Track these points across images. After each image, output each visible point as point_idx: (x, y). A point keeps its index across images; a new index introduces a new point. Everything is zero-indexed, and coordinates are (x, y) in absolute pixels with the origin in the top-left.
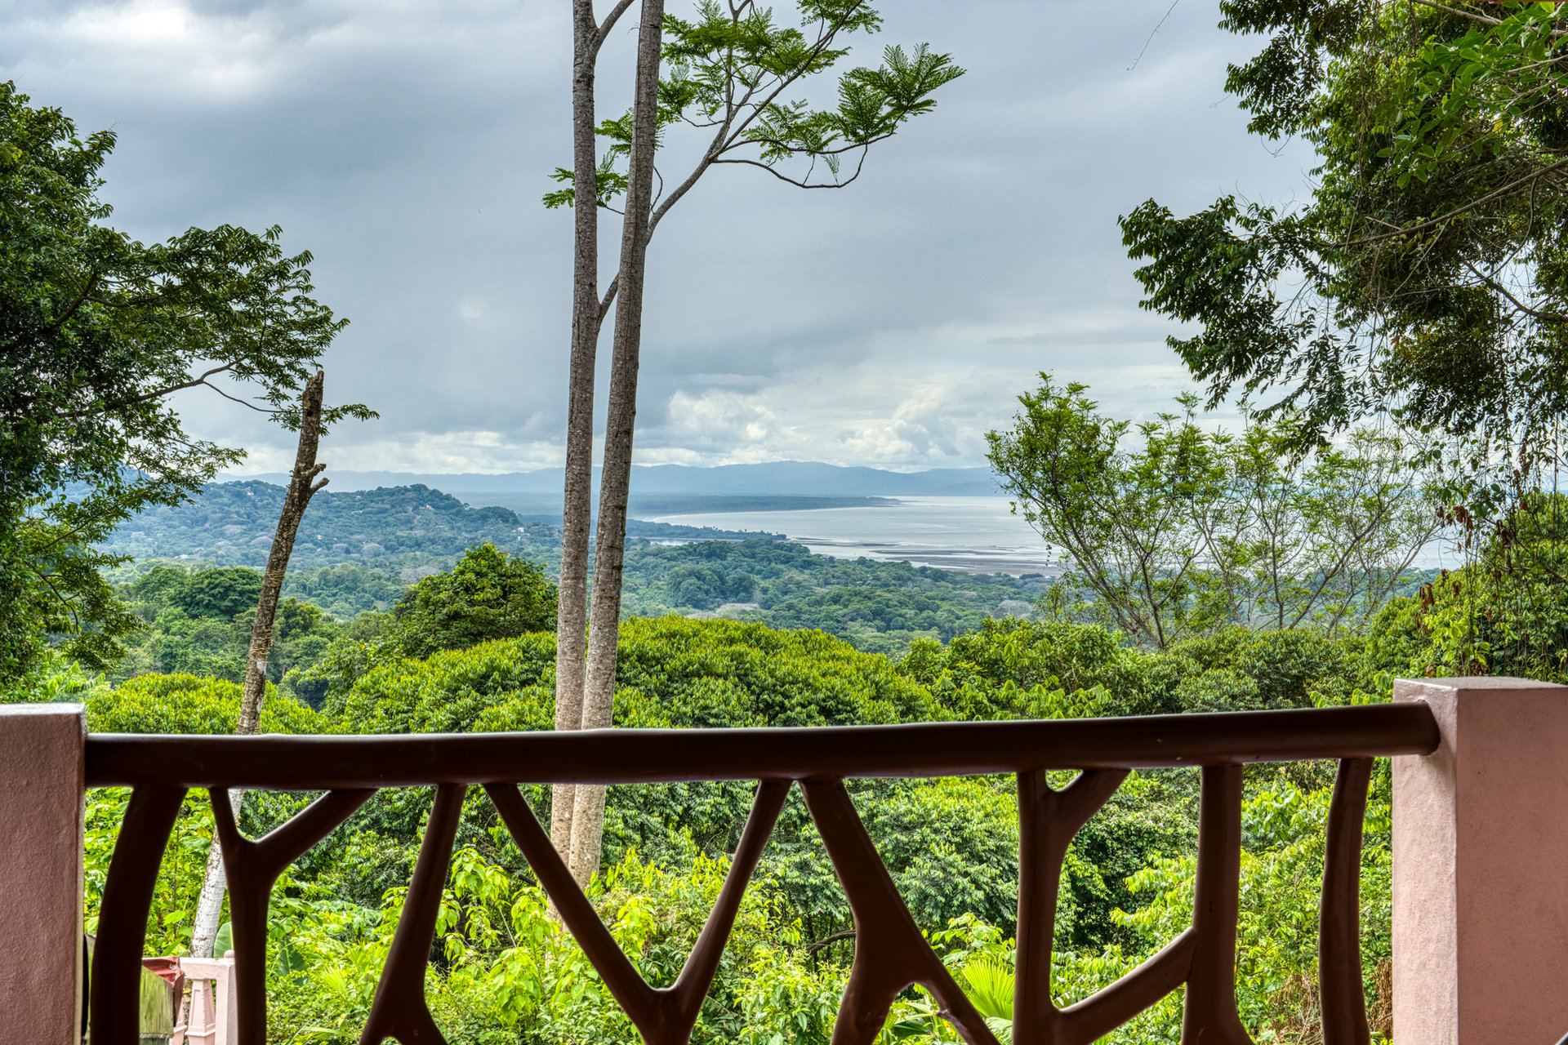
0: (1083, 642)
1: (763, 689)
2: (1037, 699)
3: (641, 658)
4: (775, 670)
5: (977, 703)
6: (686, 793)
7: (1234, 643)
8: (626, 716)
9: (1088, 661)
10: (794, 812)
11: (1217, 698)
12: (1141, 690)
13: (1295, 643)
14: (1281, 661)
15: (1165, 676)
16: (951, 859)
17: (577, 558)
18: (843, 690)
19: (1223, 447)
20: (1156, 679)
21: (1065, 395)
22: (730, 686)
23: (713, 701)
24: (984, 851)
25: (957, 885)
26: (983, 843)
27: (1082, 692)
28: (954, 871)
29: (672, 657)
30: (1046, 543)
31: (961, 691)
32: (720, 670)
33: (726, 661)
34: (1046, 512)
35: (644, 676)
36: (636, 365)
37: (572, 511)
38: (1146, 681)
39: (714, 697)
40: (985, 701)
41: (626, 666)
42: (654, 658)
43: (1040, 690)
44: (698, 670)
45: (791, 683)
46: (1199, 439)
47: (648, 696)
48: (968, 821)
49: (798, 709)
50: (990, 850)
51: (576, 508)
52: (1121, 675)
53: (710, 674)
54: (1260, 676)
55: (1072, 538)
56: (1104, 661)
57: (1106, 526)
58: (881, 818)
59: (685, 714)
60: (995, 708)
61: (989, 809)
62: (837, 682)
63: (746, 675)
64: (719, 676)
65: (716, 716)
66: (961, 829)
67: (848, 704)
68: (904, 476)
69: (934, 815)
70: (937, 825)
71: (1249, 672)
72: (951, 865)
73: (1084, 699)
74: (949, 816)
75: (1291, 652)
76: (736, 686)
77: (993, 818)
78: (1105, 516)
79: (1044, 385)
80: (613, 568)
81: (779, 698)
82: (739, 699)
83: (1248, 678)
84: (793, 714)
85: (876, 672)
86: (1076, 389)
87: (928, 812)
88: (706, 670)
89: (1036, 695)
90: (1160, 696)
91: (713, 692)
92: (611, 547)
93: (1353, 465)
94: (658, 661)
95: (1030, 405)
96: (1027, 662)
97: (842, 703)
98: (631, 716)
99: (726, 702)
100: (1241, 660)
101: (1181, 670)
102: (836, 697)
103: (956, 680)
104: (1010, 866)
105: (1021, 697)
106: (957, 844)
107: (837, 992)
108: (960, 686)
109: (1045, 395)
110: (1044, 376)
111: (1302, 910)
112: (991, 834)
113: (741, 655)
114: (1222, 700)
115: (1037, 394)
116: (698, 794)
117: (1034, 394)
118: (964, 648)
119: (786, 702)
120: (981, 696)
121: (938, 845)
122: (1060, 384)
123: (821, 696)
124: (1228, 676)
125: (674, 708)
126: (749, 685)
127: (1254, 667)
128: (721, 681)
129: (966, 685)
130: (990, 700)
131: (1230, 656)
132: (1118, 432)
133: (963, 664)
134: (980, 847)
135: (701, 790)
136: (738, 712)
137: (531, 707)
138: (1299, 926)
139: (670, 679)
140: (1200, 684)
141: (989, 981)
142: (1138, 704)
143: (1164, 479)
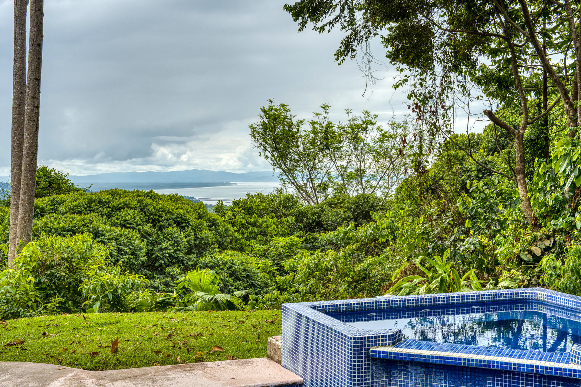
0: (285, 201)
1: (151, 214)
2: (266, 222)
3: (100, 202)
4: (155, 206)
5: (243, 224)
6: (116, 254)
7: (343, 200)
8: (91, 223)
9: (287, 208)
10: (163, 262)
11: (337, 220)
12: (308, 219)
13: (367, 199)
14: (362, 205)
15: (317, 213)
16: (227, 279)
17: (19, 105)
18: (184, 214)
19: (342, 131)
20: (313, 214)
21: (279, 108)
22: (136, 212)
23: (129, 218)
24: (241, 277)
25: (230, 290)
26: (241, 274)
27: (284, 219)
28: (228, 284)
29: (113, 202)
30: (272, 167)
31: (236, 219)
32: (132, 206)
33: (136, 203)
34: (273, 155)
35: (101, 209)
36: (42, 14)
37: (17, 84)
38: (309, 215)
39: (129, 216)
40: (245, 223)
41: (93, 205)
42: (105, 202)
43: (267, 218)
44: (123, 206)
45: (162, 211)
46: (332, 127)
47: (102, 216)
48: (234, 264)
49: (165, 221)
50: (243, 277)
51: (18, 83)
52: (300, 213)
53: (128, 207)
54: (354, 211)
55: (283, 165)
56: (293, 208)
57: (297, 161)
58: (199, 265)
59: (117, 223)
60: (249, 226)
61: (244, 260)
62: (181, 211)
63: (144, 208)
64: (131, 208)
65: (130, 224)
66: (231, 267)
67: (187, 220)
68: (238, 174)
69: (221, 262)
70: (222, 266)
71: (349, 210)
72: (227, 282)
73: (285, 222)
74: (226, 263)
75: (365, 202)
76: (139, 212)
77: (245, 264)
78: (296, 157)
79: (270, 104)
80: (34, 107)
81: (157, 217)
82: (140, 218)
83: (348, 212)
84: (163, 224)
85: (199, 209)
86: (283, 106)
87: (218, 261)
88: (127, 206)
89: (265, 219)
90: (315, 220)
91: (129, 214)
92: (33, 97)
93: (391, 136)
94: (107, 203)
95: (265, 112)
96: (262, 207)
97: (184, 220)
98: (93, 223)
99: (135, 218)
100: (346, 205)
101: (323, 210)
102: (181, 217)
103: (234, 215)
104: (252, 283)
105: (260, 220)
106: (229, 274)
107: (127, 283)
108: (235, 217)
109: (271, 108)
110: (271, 101)
111: (354, 272)
112: (244, 271)
113: (142, 200)
114: (338, 220)
115: (268, 108)
116: (122, 254)
117: (267, 108)
118: (238, 204)
119: (160, 219)
120: (243, 221)
121: (222, 274)
122: (276, 105)
123: (175, 216)
124: (341, 211)
125: (113, 221)
126: (145, 213)
127: (351, 208)
128: (132, 210)
129: (237, 217)
130: (247, 223)
131: (342, 205)
132: (300, 124)
133: (237, 209)
134: (239, 275)
135: (123, 252)
136: (140, 222)
137: (51, 221)
138: (352, 278)
139: (112, 210)
140: (330, 215)
141: (199, 278)
142: (307, 225)
143: (319, 143)
